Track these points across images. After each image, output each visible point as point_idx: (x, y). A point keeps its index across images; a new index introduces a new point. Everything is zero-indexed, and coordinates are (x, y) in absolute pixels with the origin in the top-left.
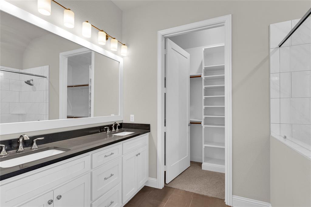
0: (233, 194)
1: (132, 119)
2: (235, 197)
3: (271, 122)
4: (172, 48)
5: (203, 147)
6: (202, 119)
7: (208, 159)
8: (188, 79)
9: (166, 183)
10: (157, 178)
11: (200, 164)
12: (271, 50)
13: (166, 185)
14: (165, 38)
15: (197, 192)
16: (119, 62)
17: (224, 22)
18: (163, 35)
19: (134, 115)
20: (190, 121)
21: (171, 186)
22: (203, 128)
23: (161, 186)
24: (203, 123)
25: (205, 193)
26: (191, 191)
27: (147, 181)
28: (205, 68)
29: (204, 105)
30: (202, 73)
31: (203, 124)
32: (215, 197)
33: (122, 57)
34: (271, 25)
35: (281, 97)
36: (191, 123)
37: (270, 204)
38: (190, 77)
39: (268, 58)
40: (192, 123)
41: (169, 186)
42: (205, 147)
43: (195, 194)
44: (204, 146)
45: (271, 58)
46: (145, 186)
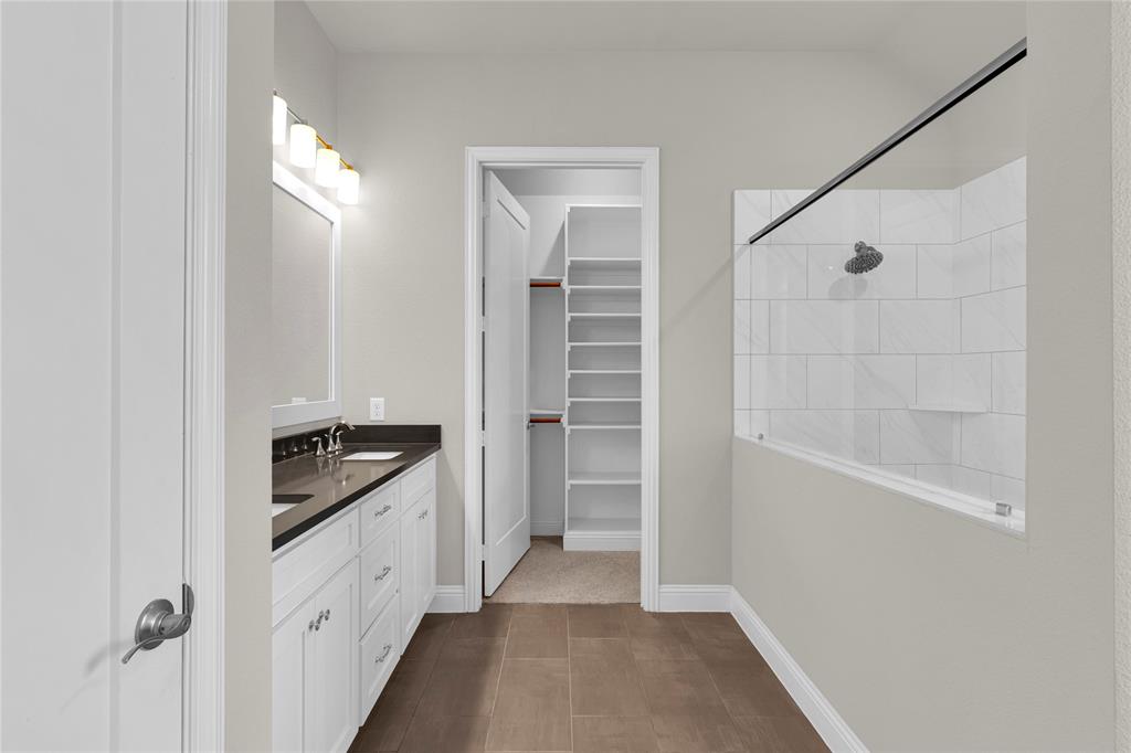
0: (660, 583)
1: (377, 412)
2: (666, 588)
3: (736, 407)
4: (499, 201)
5: (568, 487)
6: (564, 409)
7: (577, 522)
8: (526, 289)
9: (486, 594)
10: (464, 584)
11: (557, 540)
12: (736, 248)
13: (486, 601)
14: (485, 170)
15: (573, 601)
16: (332, 223)
17: (642, 163)
18: (480, 162)
19: (382, 399)
20: (531, 415)
21: (501, 601)
22: (567, 432)
23: (475, 605)
24: (565, 420)
25: (592, 599)
26: (558, 600)
27: (435, 598)
28: (572, 261)
29: (569, 369)
30: (564, 275)
31: (567, 420)
32: (617, 601)
33: (340, 205)
34: (736, 192)
35: (753, 352)
36: (531, 421)
37: (733, 588)
38: (531, 286)
39: (731, 262)
40: (534, 421)
41: (495, 600)
42: (572, 485)
43: (569, 606)
44: (569, 483)
45: (736, 264)
46: (426, 615)
